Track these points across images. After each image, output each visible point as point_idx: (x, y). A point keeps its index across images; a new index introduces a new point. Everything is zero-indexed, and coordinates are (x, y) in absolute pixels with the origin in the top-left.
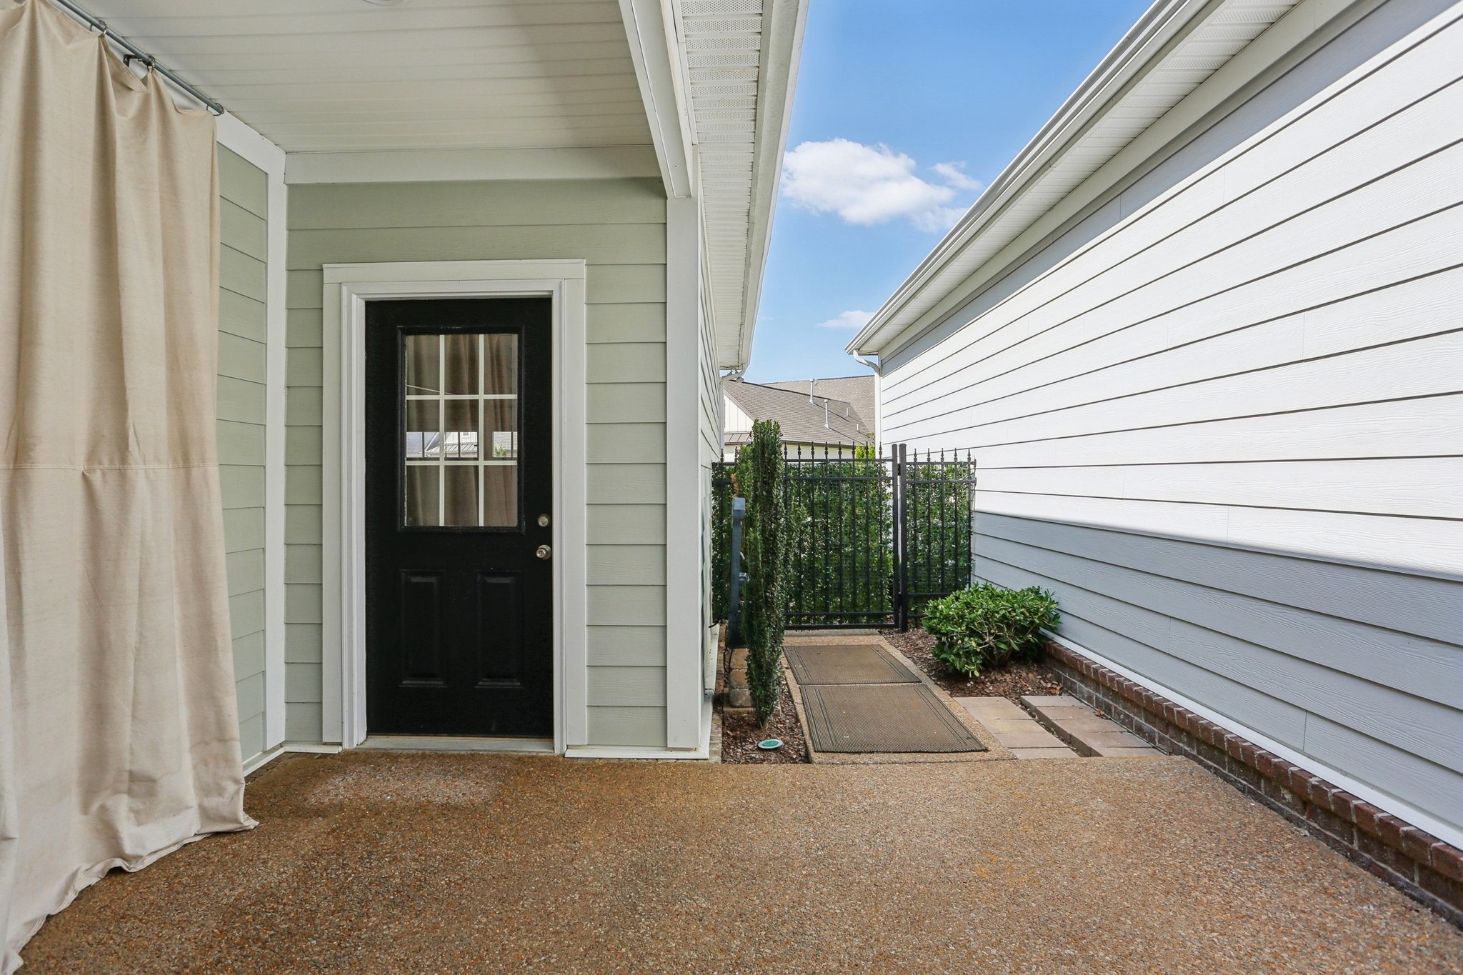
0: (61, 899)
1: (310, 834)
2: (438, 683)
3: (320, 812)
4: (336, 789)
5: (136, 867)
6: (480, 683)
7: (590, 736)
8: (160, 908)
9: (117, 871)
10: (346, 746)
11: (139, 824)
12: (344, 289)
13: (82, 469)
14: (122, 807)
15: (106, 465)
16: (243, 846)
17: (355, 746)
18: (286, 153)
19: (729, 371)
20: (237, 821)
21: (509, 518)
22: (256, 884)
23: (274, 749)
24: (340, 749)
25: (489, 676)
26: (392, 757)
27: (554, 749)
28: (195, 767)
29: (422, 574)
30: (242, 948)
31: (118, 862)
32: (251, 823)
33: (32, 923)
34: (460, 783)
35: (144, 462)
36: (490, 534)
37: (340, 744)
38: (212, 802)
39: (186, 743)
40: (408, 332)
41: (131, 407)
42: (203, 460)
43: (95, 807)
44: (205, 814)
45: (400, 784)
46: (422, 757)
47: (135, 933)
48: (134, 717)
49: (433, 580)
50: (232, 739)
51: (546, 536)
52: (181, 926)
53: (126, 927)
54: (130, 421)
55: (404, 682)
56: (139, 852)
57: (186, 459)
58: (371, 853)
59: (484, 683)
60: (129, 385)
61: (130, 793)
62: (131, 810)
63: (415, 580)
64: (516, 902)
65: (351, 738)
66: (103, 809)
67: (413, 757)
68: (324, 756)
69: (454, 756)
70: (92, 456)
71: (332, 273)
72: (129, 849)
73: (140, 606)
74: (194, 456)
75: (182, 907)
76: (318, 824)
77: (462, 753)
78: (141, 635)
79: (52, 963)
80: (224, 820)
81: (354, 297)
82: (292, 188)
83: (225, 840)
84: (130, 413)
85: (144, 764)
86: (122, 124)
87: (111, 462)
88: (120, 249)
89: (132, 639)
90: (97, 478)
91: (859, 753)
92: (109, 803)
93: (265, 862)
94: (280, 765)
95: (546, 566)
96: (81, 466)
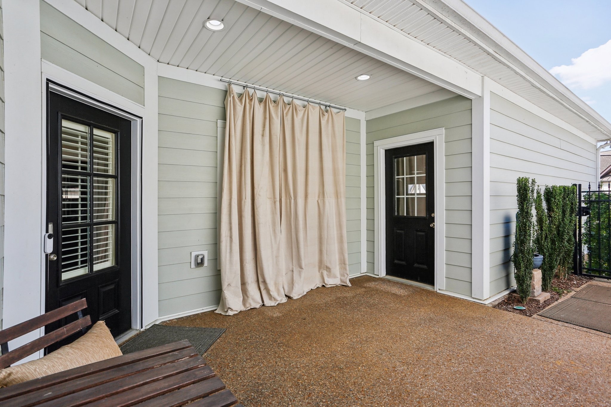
0: (314, 288)
1: (361, 291)
2: (404, 263)
3: (365, 288)
4: (372, 285)
5: (327, 286)
6: (415, 265)
7: (446, 287)
8: (328, 294)
9: (323, 286)
10: (380, 276)
11: (328, 278)
12: (379, 147)
13: (317, 200)
14: (325, 273)
15: (321, 199)
16: (346, 289)
17: (382, 277)
18: (365, 112)
19: (606, 142)
20: (346, 283)
21: (423, 214)
22: (345, 295)
23: (363, 273)
24: (378, 277)
25: (418, 263)
26: (389, 281)
27: (434, 289)
28: (339, 269)
29: (400, 230)
30: (337, 303)
31: (324, 284)
32: (350, 285)
33: (309, 289)
34: (402, 291)
35: (328, 198)
36: (418, 218)
37: (378, 275)
38: (343, 278)
39: (338, 263)
40: (395, 158)
41: (325, 186)
42: (341, 197)
43: (321, 272)
44: (341, 280)
45: (387, 287)
46: (397, 283)
47: (322, 296)
48: (326, 254)
49: (402, 232)
50: (346, 264)
51: (432, 220)
52: (329, 297)
53: (322, 294)
54: (325, 189)
55: (395, 261)
56: (328, 284)
57: (337, 197)
58: (370, 297)
59: (416, 265)
60: (324, 181)
61: (326, 270)
62: (327, 274)
63: (398, 231)
64: (393, 314)
65: (381, 274)
66: (322, 272)
67: (394, 283)
68: (374, 277)
69: (406, 285)
70: (319, 197)
71: (376, 143)
72: (326, 282)
73: (327, 230)
74: (339, 196)
75: (331, 295)
76: (363, 289)
77: (408, 284)
78: (328, 236)
79: (310, 295)
80: (344, 282)
81: (381, 149)
82: (367, 121)
83: (344, 287)
84: (325, 187)
85: (329, 265)
86: (323, 122)
87: (322, 198)
88: (323, 151)
89: (326, 237)
90: (319, 201)
91: (559, 321)
92: (323, 272)
93: (349, 292)
94: (364, 277)
95: (433, 229)
96: (317, 199)
